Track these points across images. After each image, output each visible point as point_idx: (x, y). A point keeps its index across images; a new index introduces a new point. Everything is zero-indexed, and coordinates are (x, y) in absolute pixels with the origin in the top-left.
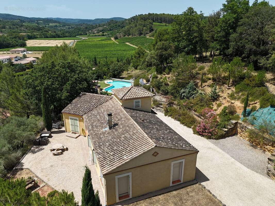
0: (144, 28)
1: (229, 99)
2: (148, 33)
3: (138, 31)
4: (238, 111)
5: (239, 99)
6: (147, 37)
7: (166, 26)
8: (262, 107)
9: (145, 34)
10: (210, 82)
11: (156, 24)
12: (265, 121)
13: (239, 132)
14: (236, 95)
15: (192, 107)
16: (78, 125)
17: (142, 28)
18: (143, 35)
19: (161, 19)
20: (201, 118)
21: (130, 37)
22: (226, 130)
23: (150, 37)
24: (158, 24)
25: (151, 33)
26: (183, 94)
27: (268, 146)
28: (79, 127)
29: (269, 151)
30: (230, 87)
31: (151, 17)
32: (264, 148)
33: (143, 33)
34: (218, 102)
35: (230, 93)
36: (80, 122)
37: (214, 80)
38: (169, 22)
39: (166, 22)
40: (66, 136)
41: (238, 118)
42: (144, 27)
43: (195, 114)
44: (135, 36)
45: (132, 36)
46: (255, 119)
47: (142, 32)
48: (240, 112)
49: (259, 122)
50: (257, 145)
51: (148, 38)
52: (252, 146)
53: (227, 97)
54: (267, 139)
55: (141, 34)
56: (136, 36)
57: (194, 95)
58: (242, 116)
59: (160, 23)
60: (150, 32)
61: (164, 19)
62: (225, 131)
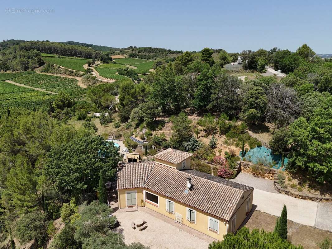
0: (30, 60)
1: (226, 146)
2: (37, 67)
3: (21, 65)
4: (236, 153)
5: (232, 144)
6: (38, 72)
7: (59, 58)
8: (251, 148)
9: (33, 68)
10: (203, 133)
11: (46, 55)
12: (257, 158)
13: (242, 169)
14: (229, 142)
15: (201, 156)
16: (136, 198)
17: (27, 61)
18: (30, 70)
19: (50, 49)
20: (212, 165)
21: (8, 72)
22: (237, 169)
23: (42, 72)
24: (48, 56)
25: (42, 67)
26: (188, 147)
27: (266, 174)
28: (136, 200)
29: (267, 177)
30: (221, 136)
31: (36, 46)
32: (264, 175)
33: (29, 66)
34: (218, 149)
35: (224, 140)
36: (138, 193)
37: (205, 131)
38: (61, 53)
39: (58, 52)
40: (126, 212)
41: (239, 159)
42: (30, 58)
43: (206, 162)
44: (17, 72)
45: (13, 71)
46: (250, 157)
47: (27, 66)
48: (238, 154)
49: (254, 159)
50: (258, 175)
51: (40, 74)
52: (255, 176)
53: (223, 144)
54: (266, 169)
55: (26, 68)
56: (19, 72)
57: (198, 146)
58: (240, 157)
59: (49, 54)
60: (40, 66)
61: (54, 48)
62: (237, 171)
